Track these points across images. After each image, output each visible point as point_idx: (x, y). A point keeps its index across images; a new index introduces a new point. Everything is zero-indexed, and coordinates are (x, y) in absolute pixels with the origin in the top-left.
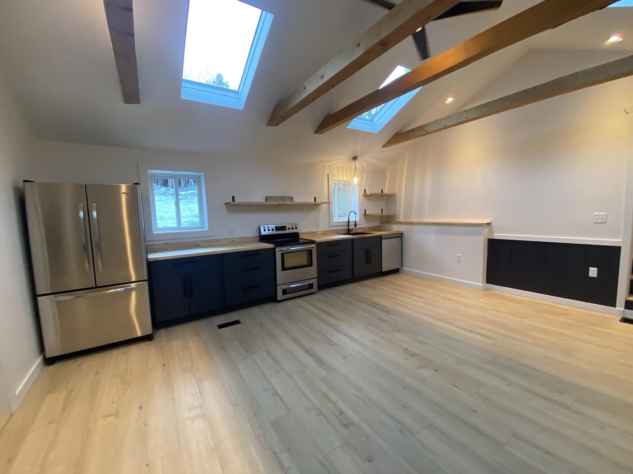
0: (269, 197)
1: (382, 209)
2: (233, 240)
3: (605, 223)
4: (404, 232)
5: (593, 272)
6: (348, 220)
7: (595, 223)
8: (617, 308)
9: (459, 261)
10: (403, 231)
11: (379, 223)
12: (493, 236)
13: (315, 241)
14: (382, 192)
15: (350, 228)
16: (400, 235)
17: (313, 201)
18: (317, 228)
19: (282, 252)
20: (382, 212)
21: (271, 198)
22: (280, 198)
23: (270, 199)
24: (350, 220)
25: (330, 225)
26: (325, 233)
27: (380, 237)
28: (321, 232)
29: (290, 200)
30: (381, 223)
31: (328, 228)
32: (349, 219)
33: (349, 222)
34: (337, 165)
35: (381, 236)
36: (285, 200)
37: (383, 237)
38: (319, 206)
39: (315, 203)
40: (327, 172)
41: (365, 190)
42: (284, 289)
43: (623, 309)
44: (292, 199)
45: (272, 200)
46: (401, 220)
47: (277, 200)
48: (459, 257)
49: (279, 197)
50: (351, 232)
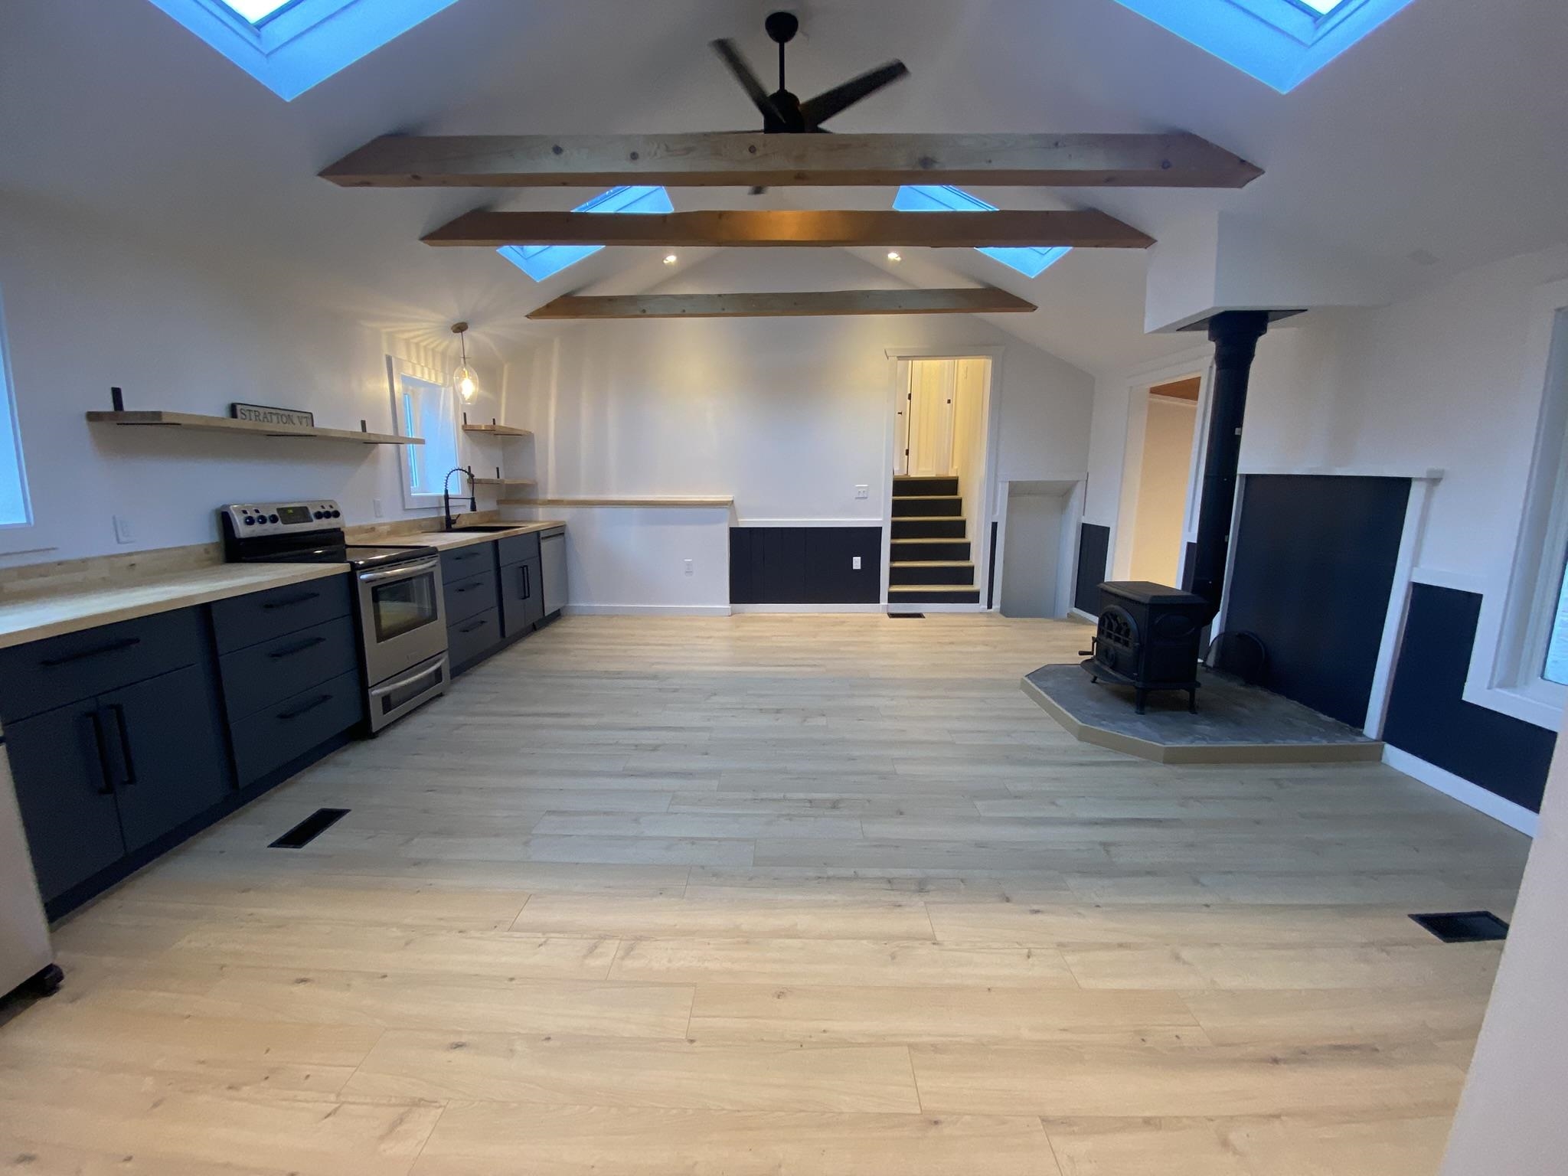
0: (242, 407)
1: (498, 469)
2: (135, 559)
3: (866, 498)
4: (567, 524)
5: (857, 563)
6: (443, 494)
7: (856, 498)
8: (882, 604)
9: (689, 572)
10: (564, 522)
11: (495, 503)
12: (738, 522)
13: (435, 549)
14: (494, 423)
15: (451, 514)
16: (559, 531)
17: (359, 429)
18: (377, 517)
19: (374, 584)
20: (498, 477)
21: (250, 411)
22: (279, 411)
23: (247, 413)
24: (449, 493)
25: (404, 506)
26: (396, 529)
27: (535, 536)
28: (386, 528)
29: (304, 420)
30: (499, 502)
31: (401, 517)
32: (446, 491)
33: (447, 497)
34: (406, 335)
35: (538, 533)
36: (290, 419)
37: (542, 535)
38: (374, 451)
39: (365, 437)
40: (386, 352)
41: (465, 414)
42: (383, 695)
43: (887, 604)
44: (310, 422)
45: (253, 417)
46: (550, 497)
47: (269, 418)
48: (689, 564)
49: (273, 411)
50: (453, 526)
